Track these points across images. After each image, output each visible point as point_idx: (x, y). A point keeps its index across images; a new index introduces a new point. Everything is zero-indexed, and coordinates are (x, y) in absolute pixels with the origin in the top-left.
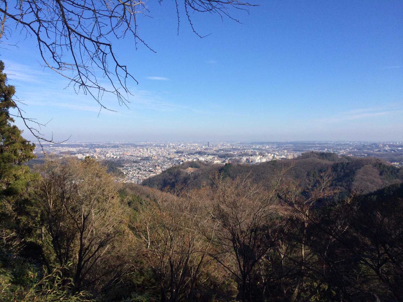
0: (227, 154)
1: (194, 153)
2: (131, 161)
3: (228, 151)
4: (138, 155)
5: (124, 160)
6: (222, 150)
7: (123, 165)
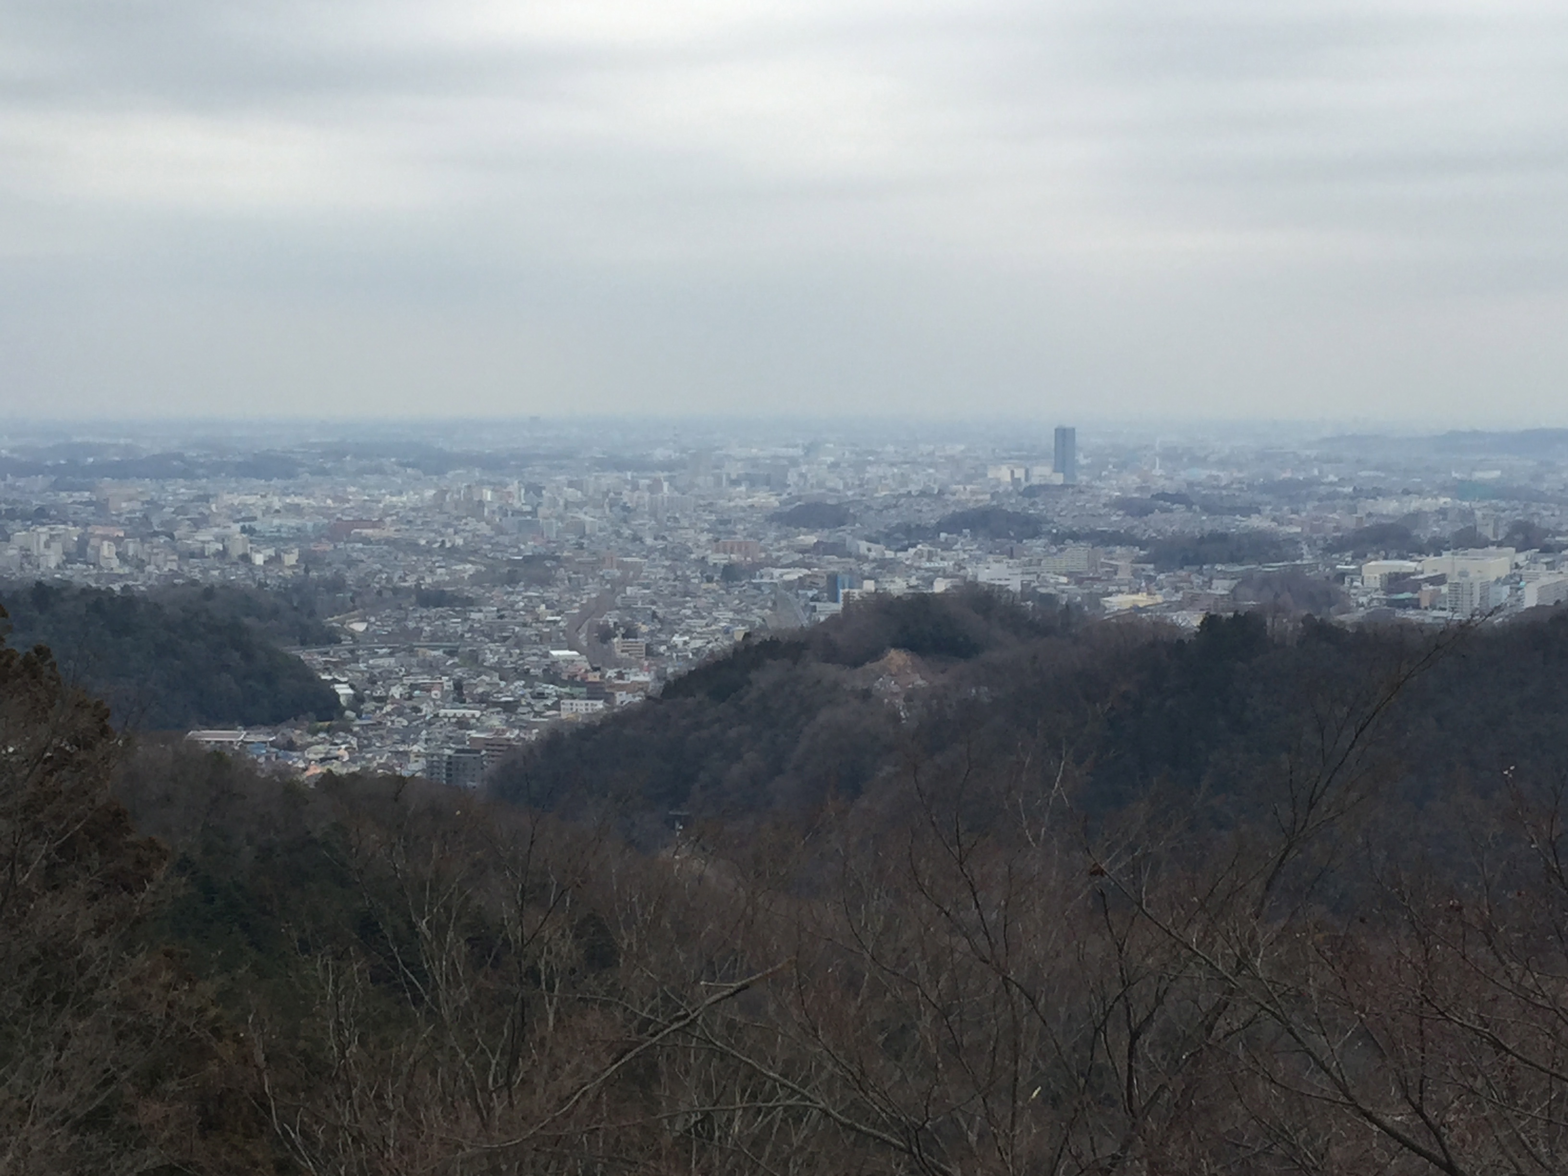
0: (1223, 538)
1: (941, 527)
2: (396, 591)
3: (1233, 510)
4: (459, 541)
5: (336, 585)
6: (1178, 498)
7: (333, 622)
